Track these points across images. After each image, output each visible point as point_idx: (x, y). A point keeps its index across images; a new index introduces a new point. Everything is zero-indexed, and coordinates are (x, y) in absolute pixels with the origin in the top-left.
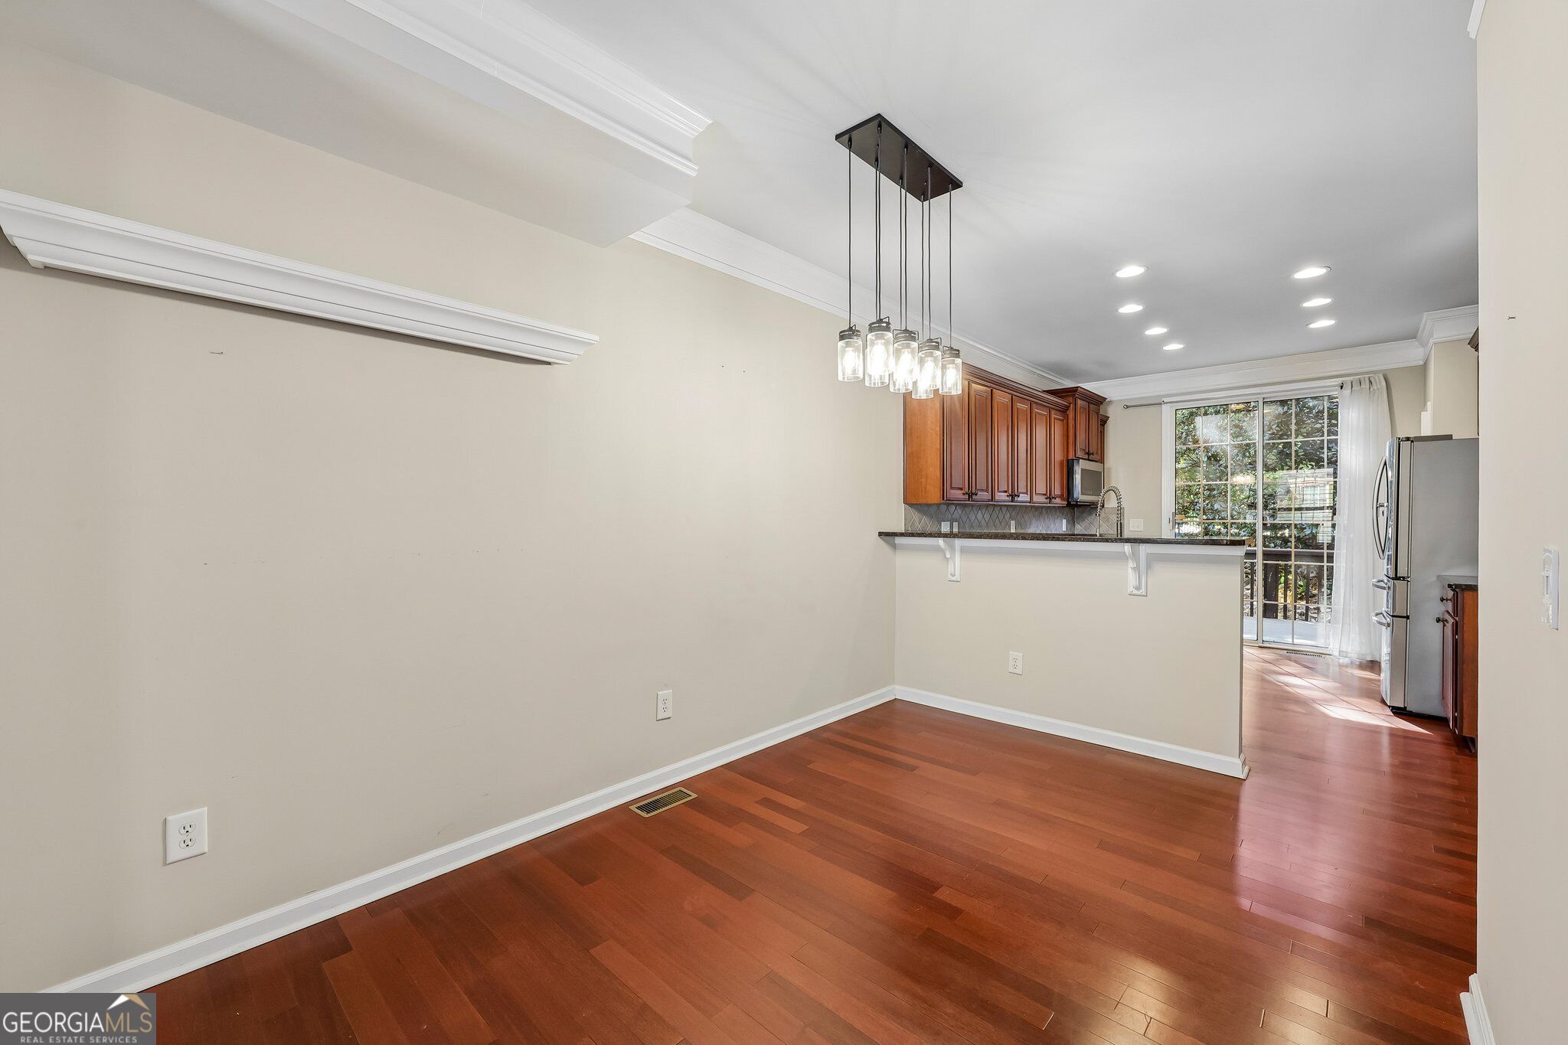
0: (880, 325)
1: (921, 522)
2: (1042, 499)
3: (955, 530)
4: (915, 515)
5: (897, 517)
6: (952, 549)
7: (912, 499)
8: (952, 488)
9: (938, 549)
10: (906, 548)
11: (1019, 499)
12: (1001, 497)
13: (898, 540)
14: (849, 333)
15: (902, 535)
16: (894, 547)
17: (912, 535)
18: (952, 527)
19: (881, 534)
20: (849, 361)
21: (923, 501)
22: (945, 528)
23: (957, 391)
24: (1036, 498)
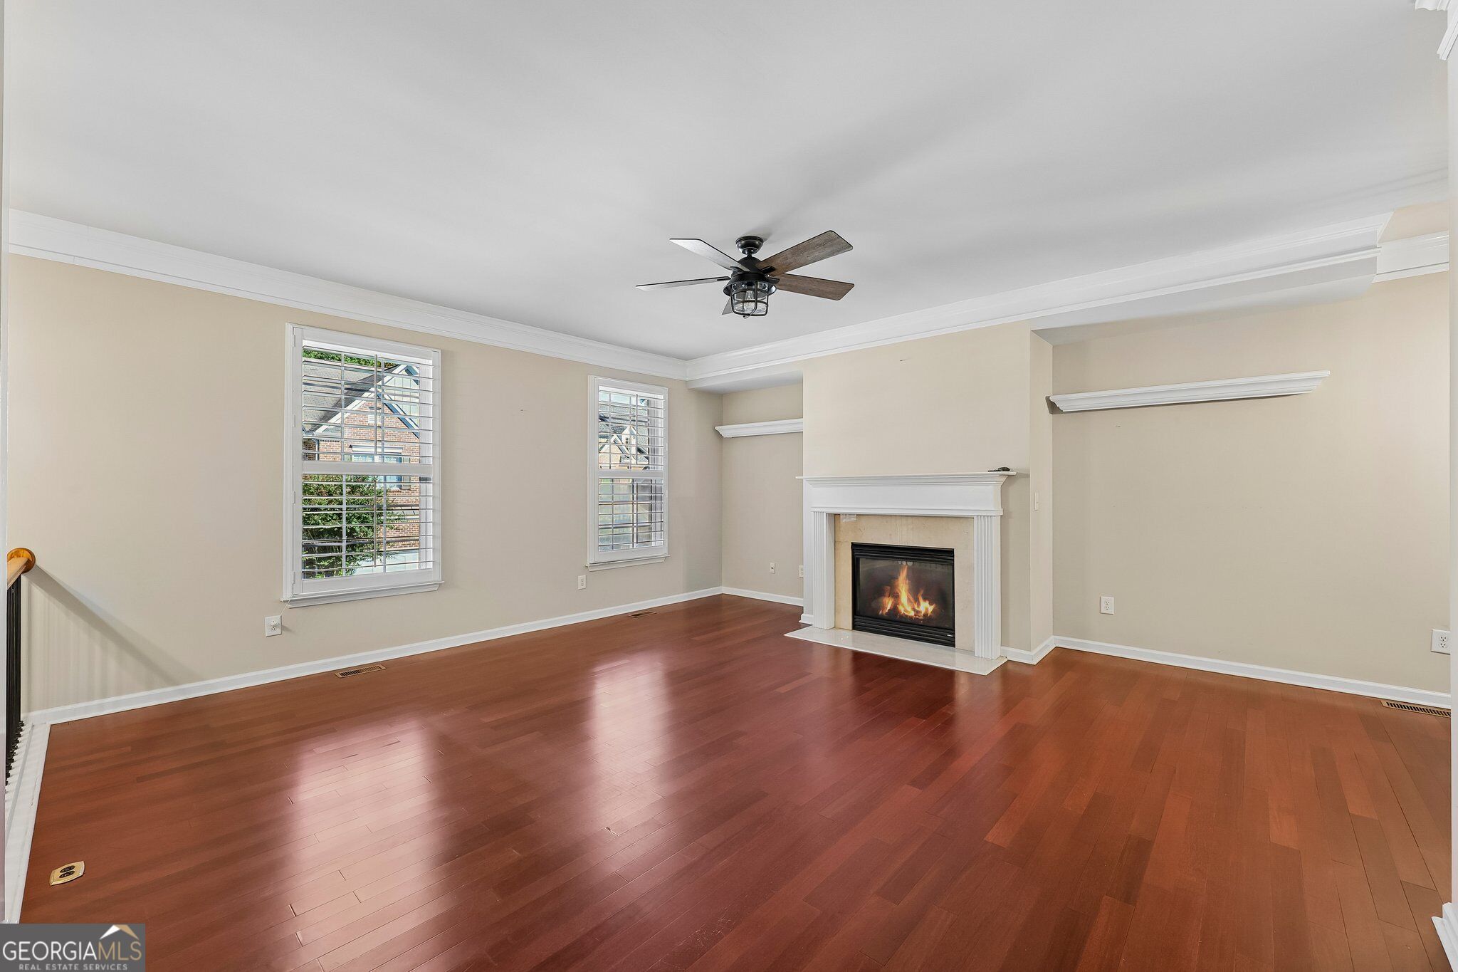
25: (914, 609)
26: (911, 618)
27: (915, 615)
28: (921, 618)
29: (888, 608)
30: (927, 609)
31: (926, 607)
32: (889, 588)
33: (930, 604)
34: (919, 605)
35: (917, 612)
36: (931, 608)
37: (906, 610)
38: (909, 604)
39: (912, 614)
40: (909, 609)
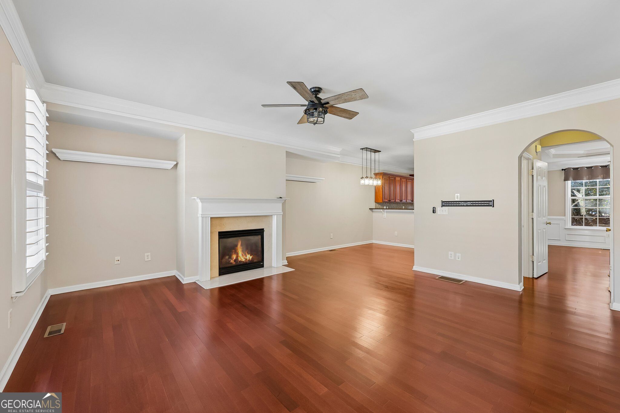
0: (367, 177)
1: (380, 206)
2: (410, 201)
3: (387, 208)
4: (377, 205)
5: (373, 205)
6: (384, 212)
7: (376, 201)
8: (385, 199)
9: (381, 212)
10: (375, 212)
11: (403, 201)
12: (397, 201)
13: (373, 210)
14: (362, 178)
15: (374, 209)
16: (373, 211)
17: (377, 209)
18: (386, 207)
19: (370, 209)
20: (362, 182)
21: (378, 202)
22: (385, 207)
23: (380, 185)
24: (408, 201)
25: (244, 258)
26: (243, 262)
27: (245, 261)
28: (247, 261)
29: (234, 259)
30: (249, 258)
31: (249, 257)
32: (234, 250)
33: (251, 256)
34: (246, 256)
35: (246, 259)
36: (251, 257)
37: (241, 259)
38: (243, 256)
39: (244, 260)
40: (242, 258)
